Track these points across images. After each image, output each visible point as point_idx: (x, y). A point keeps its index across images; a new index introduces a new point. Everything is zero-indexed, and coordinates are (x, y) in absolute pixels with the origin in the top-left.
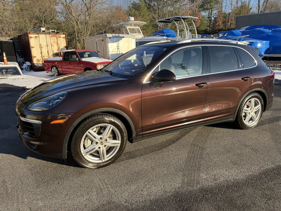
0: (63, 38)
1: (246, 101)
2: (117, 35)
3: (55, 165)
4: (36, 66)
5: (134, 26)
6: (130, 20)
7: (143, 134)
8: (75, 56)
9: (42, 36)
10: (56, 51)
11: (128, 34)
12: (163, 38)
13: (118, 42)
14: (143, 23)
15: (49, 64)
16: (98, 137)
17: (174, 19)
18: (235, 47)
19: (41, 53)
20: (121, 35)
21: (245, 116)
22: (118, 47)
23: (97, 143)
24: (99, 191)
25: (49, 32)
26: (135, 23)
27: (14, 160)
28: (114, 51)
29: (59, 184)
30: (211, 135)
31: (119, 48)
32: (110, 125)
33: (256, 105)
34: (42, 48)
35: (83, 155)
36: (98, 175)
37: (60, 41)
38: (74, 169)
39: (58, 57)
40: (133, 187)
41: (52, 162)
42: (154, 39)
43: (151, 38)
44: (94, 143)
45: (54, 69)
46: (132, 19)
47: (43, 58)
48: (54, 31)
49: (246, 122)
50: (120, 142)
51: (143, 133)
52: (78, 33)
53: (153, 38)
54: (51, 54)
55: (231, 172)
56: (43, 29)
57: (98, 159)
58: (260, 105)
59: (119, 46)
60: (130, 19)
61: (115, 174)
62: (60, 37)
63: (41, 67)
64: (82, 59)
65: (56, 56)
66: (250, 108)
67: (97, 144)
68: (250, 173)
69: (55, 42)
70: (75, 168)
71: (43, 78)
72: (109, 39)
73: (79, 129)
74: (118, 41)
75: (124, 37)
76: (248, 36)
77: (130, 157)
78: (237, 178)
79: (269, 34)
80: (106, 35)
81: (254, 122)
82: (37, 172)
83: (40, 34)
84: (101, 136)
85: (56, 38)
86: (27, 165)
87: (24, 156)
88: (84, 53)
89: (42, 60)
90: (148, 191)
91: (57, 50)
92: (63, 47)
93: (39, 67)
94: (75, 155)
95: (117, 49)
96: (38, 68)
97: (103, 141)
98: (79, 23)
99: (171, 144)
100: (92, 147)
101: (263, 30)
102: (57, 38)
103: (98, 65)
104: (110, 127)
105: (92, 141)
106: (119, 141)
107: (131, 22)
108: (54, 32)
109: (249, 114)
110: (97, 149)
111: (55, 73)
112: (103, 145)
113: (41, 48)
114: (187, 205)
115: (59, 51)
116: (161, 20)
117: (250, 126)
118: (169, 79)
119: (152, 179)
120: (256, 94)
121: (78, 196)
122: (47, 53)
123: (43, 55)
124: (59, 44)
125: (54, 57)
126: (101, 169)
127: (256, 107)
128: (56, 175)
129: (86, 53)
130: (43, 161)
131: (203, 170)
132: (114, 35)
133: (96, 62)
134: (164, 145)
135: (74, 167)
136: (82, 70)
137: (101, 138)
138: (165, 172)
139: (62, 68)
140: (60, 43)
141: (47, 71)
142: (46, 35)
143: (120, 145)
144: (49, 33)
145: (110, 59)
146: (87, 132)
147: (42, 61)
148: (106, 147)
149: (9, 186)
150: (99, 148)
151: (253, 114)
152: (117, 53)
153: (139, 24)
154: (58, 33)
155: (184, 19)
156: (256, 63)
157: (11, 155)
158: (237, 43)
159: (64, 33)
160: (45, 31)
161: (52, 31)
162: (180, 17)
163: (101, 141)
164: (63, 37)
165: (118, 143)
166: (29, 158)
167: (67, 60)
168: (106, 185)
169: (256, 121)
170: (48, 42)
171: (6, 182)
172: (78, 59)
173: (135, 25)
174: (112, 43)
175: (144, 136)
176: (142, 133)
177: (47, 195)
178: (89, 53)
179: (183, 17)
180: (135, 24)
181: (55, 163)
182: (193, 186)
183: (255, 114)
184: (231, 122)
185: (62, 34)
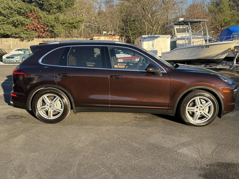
0: (118, 39)
48: (111, 33)
56: (105, 32)
62: (115, 38)
83: (101, 36)
85: (112, 39)
95: (152, 46)
108: (111, 34)
142: (106, 36)
144: (108, 36)
154: (114, 35)
159: (119, 35)
160: (105, 34)
185: (117, 36)
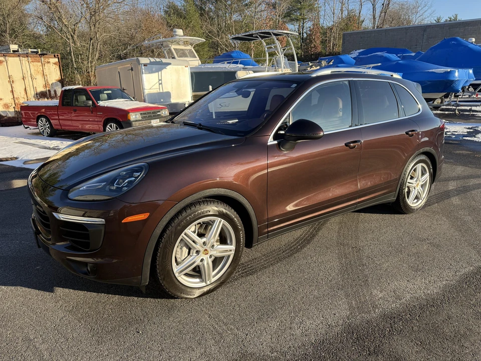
0: (54, 64)
1: (410, 168)
2: (158, 60)
3: (116, 298)
4: (3, 117)
5: (183, 45)
6: (177, 35)
7: (268, 232)
8: (84, 98)
9: (13, 61)
10: (41, 89)
11: (174, 58)
12: (238, 67)
13: (160, 72)
14: (200, 40)
15: (30, 112)
16: (201, 241)
17: (260, 36)
18: (392, 82)
19: (12, 91)
20: (164, 60)
21: (409, 192)
22: (159, 80)
23: (198, 252)
24: (218, 338)
25: (25, 52)
26: (186, 40)
27: (30, 297)
28: (154, 87)
29: (139, 332)
30: (361, 226)
31: (161, 84)
32: (219, 219)
33: (423, 174)
34: (13, 82)
35: (177, 275)
36: (204, 309)
37: (49, 69)
38: (155, 301)
39: (46, 100)
40: (274, 324)
41: (108, 293)
42: (222, 68)
43: (217, 66)
44: (193, 252)
45: (42, 121)
46: (180, 32)
47: (16, 101)
48: (36, 50)
49: (411, 202)
50: (235, 248)
51: (269, 229)
52: (77, 56)
53: (220, 66)
54: (31, 93)
55: (416, 283)
56: (14, 47)
57: (198, 280)
58: (428, 174)
59: (161, 80)
60: (175, 32)
61: (233, 304)
62: (49, 62)
63: (13, 117)
64: (98, 102)
65: (40, 97)
66: (415, 179)
67: (198, 254)
68: (444, 283)
69: (38, 72)
70: (157, 300)
71: (21, 139)
72: (143, 67)
73: (170, 229)
74: (160, 70)
75: (169, 64)
76: (380, 64)
77: (245, 272)
78: (429, 292)
79: (399, 62)
80: (138, 61)
81: (421, 201)
82: (87, 315)
83: (9, 56)
84: (204, 240)
85: (40, 64)
86: (61, 303)
87: (48, 287)
88: (101, 92)
89: (14, 106)
90: (301, 328)
91: (44, 86)
92: (54, 81)
93: (9, 118)
94: (162, 277)
95: (158, 83)
96: (6, 120)
97: (208, 247)
98: (75, 37)
99: (304, 246)
100: (189, 260)
101: (387, 56)
102: (43, 65)
103: (131, 114)
104: (220, 222)
105: (190, 249)
106: (232, 246)
107: (178, 37)
108: (37, 53)
109: (413, 189)
110: (198, 262)
111: (45, 129)
112: (208, 256)
113: (11, 82)
114: (372, 344)
115: (47, 89)
116: (237, 36)
117: (416, 208)
118: (311, 135)
119: (300, 307)
120: (423, 157)
121: (184, 351)
122: (23, 92)
123: (15, 96)
124: (46, 76)
125: (38, 99)
126: (204, 297)
127: (423, 178)
128: (125, 316)
129: (105, 92)
130: (89, 293)
131: (373, 284)
132: (152, 60)
133: (126, 108)
134: (294, 248)
135: (154, 298)
136: (99, 123)
137: (204, 243)
138: (316, 293)
139: (59, 120)
140: (49, 74)
141: (26, 126)
142: (21, 58)
143: (233, 252)
144: (27, 55)
145: (147, 101)
146: (183, 234)
147: (14, 108)
148: (213, 258)
149: (43, 347)
150: (202, 260)
151: (419, 188)
152: (159, 91)
153: (192, 42)
154: (43, 55)
155: (276, 35)
156: (421, 108)
157: (19, 287)
158: (392, 76)
159: (56, 54)
160: (17, 51)
161: (32, 52)
162: (270, 31)
163: (205, 247)
164: (54, 62)
165: (231, 250)
166: (59, 291)
167: (70, 106)
168: (226, 324)
169: (422, 199)
170: (25, 71)
171: (31, 340)
172: (91, 102)
173: (186, 43)
174: (149, 73)
175: (270, 235)
176: (266, 230)
177: (125, 355)
178: (110, 92)
179: (275, 31)
180: (184, 42)
181: (115, 295)
182: (369, 312)
183: (421, 188)
184: (389, 203)
185: (52, 58)
